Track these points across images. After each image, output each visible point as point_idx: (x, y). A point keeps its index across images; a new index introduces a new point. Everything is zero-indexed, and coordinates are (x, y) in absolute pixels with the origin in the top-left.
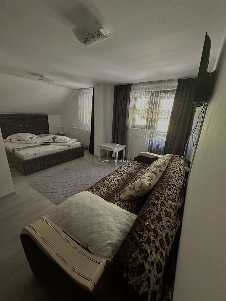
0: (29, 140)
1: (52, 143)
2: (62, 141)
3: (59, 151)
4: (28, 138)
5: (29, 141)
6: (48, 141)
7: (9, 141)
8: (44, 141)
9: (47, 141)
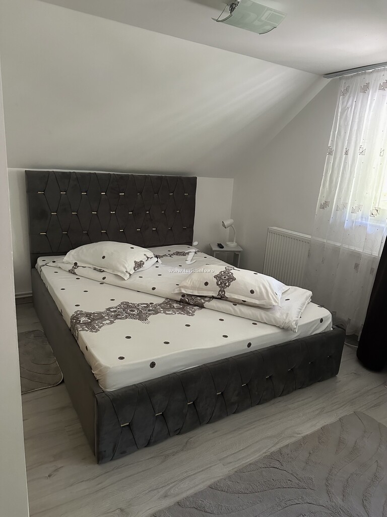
0: (132, 272)
1: (214, 303)
2: (257, 302)
3: (244, 349)
4: (130, 266)
5: (131, 280)
6: (199, 289)
7: (70, 267)
8: (185, 287)
9: (193, 288)
